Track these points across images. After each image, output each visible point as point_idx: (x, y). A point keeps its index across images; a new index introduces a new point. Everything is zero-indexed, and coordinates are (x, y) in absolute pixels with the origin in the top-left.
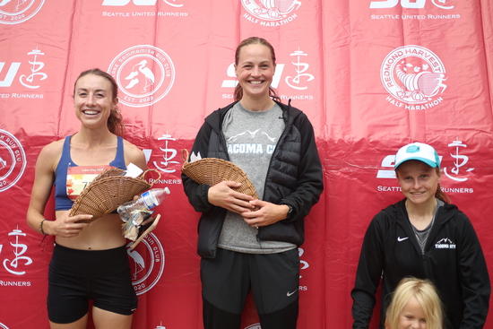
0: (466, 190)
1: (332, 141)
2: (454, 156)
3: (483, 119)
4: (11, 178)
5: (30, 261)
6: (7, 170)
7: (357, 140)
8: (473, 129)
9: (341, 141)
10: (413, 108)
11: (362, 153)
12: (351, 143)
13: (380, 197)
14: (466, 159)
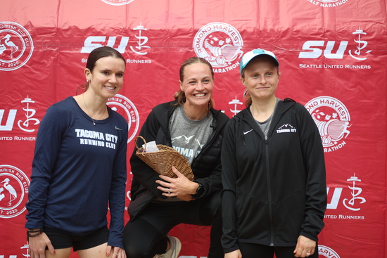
0: (366, 67)
1: (265, 30)
2: (357, 42)
3: (379, 14)
4: (22, 59)
5: (38, 122)
6: (19, 53)
7: (284, 29)
8: (371, 21)
9: (272, 30)
10: (326, 6)
11: (288, 40)
12: (279, 32)
13: (301, 72)
14: (366, 43)
